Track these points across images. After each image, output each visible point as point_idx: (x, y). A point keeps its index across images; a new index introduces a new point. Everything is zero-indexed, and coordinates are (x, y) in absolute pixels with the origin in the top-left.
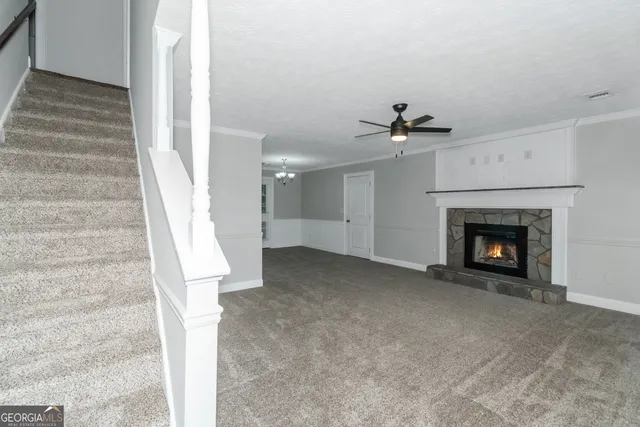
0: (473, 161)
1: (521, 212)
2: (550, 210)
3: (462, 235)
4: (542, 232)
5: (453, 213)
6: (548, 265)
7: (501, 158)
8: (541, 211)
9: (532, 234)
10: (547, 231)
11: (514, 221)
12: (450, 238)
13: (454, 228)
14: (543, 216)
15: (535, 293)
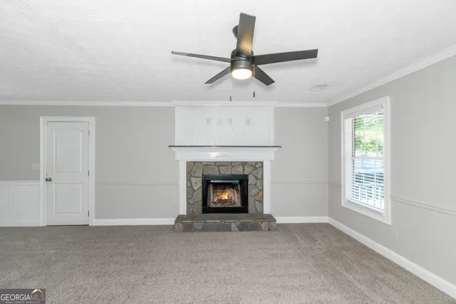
0: (208, 121)
1: (244, 164)
2: (262, 163)
3: (200, 185)
4: (257, 178)
5: (192, 166)
6: (262, 202)
7: (230, 121)
8: (256, 163)
9: (251, 180)
10: (260, 177)
11: (239, 171)
12: (190, 189)
13: (193, 180)
14: (258, 166)
15: (264, 225)
